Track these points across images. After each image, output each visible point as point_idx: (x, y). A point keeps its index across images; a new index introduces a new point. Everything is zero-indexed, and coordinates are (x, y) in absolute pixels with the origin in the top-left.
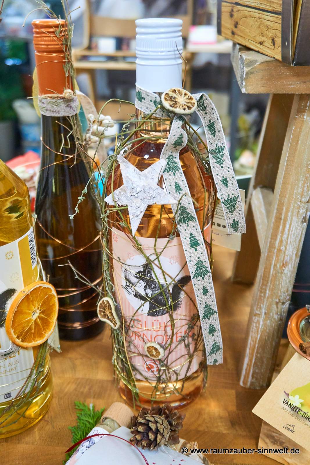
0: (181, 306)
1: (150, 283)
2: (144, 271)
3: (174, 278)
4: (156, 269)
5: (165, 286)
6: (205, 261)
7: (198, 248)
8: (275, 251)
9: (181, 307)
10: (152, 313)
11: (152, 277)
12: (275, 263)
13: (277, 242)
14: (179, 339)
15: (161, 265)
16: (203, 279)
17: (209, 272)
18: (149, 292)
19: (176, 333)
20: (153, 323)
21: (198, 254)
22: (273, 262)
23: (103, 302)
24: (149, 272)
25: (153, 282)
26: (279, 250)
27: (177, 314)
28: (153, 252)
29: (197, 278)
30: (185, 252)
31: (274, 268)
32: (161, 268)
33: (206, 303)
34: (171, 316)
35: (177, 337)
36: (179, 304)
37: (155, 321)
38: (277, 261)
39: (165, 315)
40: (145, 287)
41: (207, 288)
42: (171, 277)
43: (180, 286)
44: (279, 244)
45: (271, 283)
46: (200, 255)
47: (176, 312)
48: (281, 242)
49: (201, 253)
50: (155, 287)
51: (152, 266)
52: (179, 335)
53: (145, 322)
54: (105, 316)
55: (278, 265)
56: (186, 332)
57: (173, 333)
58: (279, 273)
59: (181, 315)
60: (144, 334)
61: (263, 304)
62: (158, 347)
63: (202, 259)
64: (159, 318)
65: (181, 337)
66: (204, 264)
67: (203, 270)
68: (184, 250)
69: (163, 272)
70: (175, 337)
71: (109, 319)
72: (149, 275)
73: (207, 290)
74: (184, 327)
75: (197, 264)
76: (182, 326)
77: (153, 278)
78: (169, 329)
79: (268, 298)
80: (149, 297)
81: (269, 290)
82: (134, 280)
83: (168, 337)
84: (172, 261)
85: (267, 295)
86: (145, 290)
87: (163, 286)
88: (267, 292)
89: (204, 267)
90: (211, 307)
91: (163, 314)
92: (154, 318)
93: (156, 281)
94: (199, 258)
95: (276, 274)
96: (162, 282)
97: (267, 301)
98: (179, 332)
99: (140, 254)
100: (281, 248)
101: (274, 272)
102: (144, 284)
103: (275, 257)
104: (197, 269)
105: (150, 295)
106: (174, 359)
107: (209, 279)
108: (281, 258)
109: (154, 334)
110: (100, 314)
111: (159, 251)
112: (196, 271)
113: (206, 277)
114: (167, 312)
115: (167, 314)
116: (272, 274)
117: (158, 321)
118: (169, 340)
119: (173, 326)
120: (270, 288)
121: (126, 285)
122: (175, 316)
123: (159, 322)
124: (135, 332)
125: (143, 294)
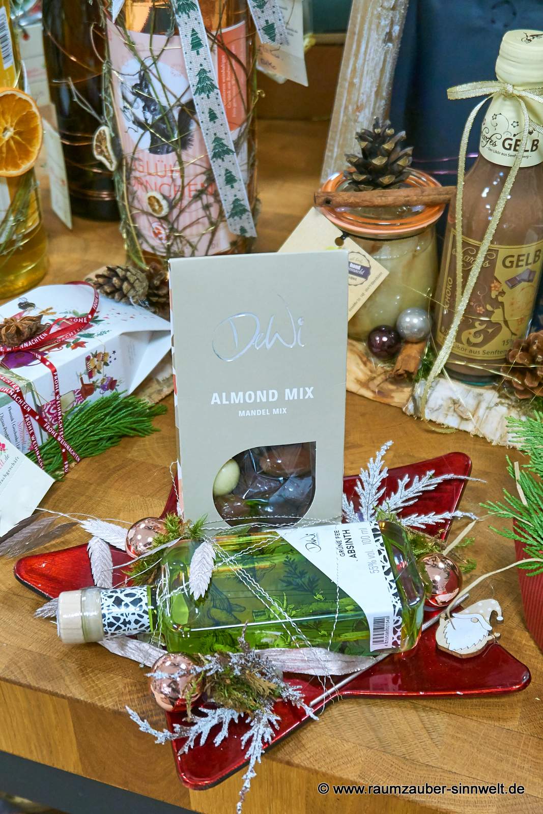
0: (193, 143)
1: (149, 103)
2: (140, 85)
3: (178, 96)
4: (155, 82)
5: (168, 107)
6: (210, 71)
7: (201, 50)
8: (347, 85)
9: (192, 145)
10: (155, 148)
11: (149, 94)
12: (345, 104)
13: (349, 70)
14: (193, 193)
15: (159, 75)
16: (208, 97)
17: (216, 88)
18: (149, 116)
19: (188, 184)
20: (156, 164)
21: (200, 59)
22: (344, 102)
23: (100, 133)
24: (147, 87)
25: (153, 101)
26: (352, 84)
27: (188, 155)
28: (149, 54)
29: (200, 94)
30: (185, 55)
31: (344, 112)
32: (160, 80)
33: (215, 134)
34: (179, 157)
35: (190, 191)
36: (189, 140)
37: (159, 161)
38: (349, 100)
39: (170, 155)
40: (144, 108)
41: (215, 112)
42: (175, 97)
43: (189, 113)
44: (351, 73)
45: (340, 137)
46: (203, 62)
47: (186, 151)
48: (354, 70)
49: (205, 59)
50: (155, 110)
51: (149, 76)
52: (193, 188)
53: (147, 162)
54: (101, 153)
55: (350, 108)
56: (202, 185)
57: (183, 182)
58: (351, 120)
59: (194, 157)
60: (147, 181)
61: (330, 168)
62: (159, 197)
63: (205, 67)
64: (164, 156)
65: (196, 190)
66: (208, 74)
67: (207, 84)
68: (184, 52)
69: (164, 86)
70: (186, 190)
71: (105, 156)
72: (146, 90)
73: (214, 114)
74: (199, 177)
75: (199, 74)
76: (197, 175)
77: (152, 96)
78: (177, 175)
79: (336, 159)
80: (148, 124)
81: (338, 147)
82: (131, 97)
83: (177, 189)
84: (176, 72)
85: (335, 154)
86: (144, 113)
87: (164, 108)
88: (336, 150)
89: (209, 79)
90: (223, 141)
91: (168, 152)
92: (157, 157)
93: (156, 100)
94: (201, 65)
95: (347, 121)
96: (164, 102)
97: (335, 163)
98: (192, 183)
99: (133, 56)
100: (355, 81)
101: (345, 118)
102: (142, 104)
103: (345, 95)
104: (199, 82)
105: (150, 122)
106: (188, 223)
107: (217, 98)
108: (354, 98)
109: (159, 181)
110: (96, 149)
111: (156, 53)
112: (198, 84)
113: (212, 94)
114: (174, 150)
115: (174, 153)
116: (342, 122)
117: (162, 162)
118: (179, 194)
119: (182, 171)
120: (339, 144)
121: (125, 107)
122: (184, 158)
123: (164, 163)
124: (136, 178)
125: (142, 119)
